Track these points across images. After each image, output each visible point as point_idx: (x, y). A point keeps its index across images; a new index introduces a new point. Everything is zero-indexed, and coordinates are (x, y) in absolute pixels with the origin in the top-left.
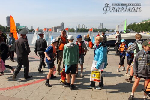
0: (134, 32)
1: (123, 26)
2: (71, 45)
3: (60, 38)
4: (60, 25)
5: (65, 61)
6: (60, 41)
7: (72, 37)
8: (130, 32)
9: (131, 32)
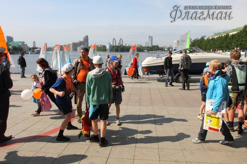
0: (201, 51)
1: (184, 41)
2: (98, 73)
3: (79, 61)
4: (82, 40)
5: (88, 98)
6: (79, 66)
7: (100, 59)
8: (195, 51)
9: (197, 52)
